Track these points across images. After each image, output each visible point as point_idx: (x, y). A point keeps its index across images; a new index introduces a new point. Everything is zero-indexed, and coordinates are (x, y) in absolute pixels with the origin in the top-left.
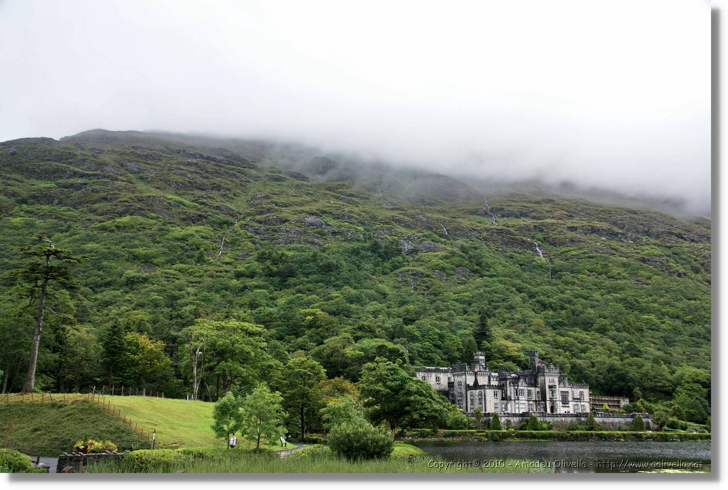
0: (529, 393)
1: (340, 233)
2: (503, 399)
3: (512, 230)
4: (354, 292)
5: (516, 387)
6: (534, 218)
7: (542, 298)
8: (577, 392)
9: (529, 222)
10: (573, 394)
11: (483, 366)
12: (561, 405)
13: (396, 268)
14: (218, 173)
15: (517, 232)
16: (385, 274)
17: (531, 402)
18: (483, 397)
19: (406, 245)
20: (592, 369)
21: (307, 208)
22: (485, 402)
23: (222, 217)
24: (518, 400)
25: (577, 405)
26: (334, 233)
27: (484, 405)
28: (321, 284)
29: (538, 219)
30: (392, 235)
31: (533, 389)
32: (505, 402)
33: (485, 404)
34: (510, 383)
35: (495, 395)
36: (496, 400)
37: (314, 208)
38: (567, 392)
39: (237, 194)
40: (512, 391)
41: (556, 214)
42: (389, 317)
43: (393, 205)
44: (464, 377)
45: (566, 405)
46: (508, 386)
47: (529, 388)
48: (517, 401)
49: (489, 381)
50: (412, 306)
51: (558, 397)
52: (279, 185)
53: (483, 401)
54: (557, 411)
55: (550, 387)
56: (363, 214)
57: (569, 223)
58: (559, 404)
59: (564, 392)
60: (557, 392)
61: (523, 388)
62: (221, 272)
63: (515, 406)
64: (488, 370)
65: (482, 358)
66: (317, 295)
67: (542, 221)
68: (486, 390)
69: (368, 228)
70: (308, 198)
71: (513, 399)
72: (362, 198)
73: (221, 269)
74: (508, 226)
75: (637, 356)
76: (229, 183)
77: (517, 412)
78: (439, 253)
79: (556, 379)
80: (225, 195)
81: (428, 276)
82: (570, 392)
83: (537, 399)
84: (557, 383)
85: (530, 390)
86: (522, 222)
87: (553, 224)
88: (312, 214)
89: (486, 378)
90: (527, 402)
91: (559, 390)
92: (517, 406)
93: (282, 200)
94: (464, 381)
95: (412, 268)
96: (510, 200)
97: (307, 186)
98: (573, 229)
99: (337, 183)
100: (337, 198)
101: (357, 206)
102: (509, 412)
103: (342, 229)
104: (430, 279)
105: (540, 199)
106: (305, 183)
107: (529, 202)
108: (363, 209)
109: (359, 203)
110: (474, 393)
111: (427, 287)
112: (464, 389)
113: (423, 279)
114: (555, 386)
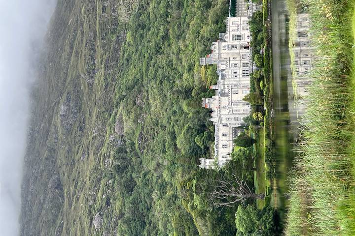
0: (234, 65)
1: (108, 199)
3: (105, 57)
8: (233, 27)
9: (98, 43)
10: (235, 30)
11: (213, 101)
12: (243, 40)
13: (136, 154)
15: (107, 53)
16: (141, 162)
18: (237, 102)
25: (243, 27)
26: (108, 204)
29: (97, 35)
30: (110, 156)
31: (231, 63)
34: (226, 81)
36: (240, 92)
37: (86, 220)
38: (233, 35)
40: (233, 80)
44: (222, 116)
46: (228, 83)
48: (241, 76)
49: (225, 96)
51: (237, 42)
56: (92, 178)
57: (99, 11)
58: (242, 42)
59: (233, 38)
60: (233, 43)
64: (217, 97)
65: (207, 100)
67: (98, 32)
68: (233, 100)
69: (103, 175)
70: (78, 225)
74: (102, 60)
78: (124, 119)
81: (143, 128)
82: (233, 33)
84: (226, 44)
86: (99, 51)
87: (100, 24)
88: (91, 222)
90: (241, 68)
91: (231, 42)
95: (136, 140)
96: (81, 56)
97: (67, 224)
98: (104, 9)
99: (66, 199)
100: (78, 199)
101: (85, 183)
102: (249, 82)
103: (104, 197)
104: (145, 127)
105: (79, 32)
106: (64, 226)
107: (82, 40)
108: (88, 178)
109: (83, 181)
110: (235, 109)
111: (151, 129)
112: (233, 117)
113: (145, 132)
114: (229, 45)
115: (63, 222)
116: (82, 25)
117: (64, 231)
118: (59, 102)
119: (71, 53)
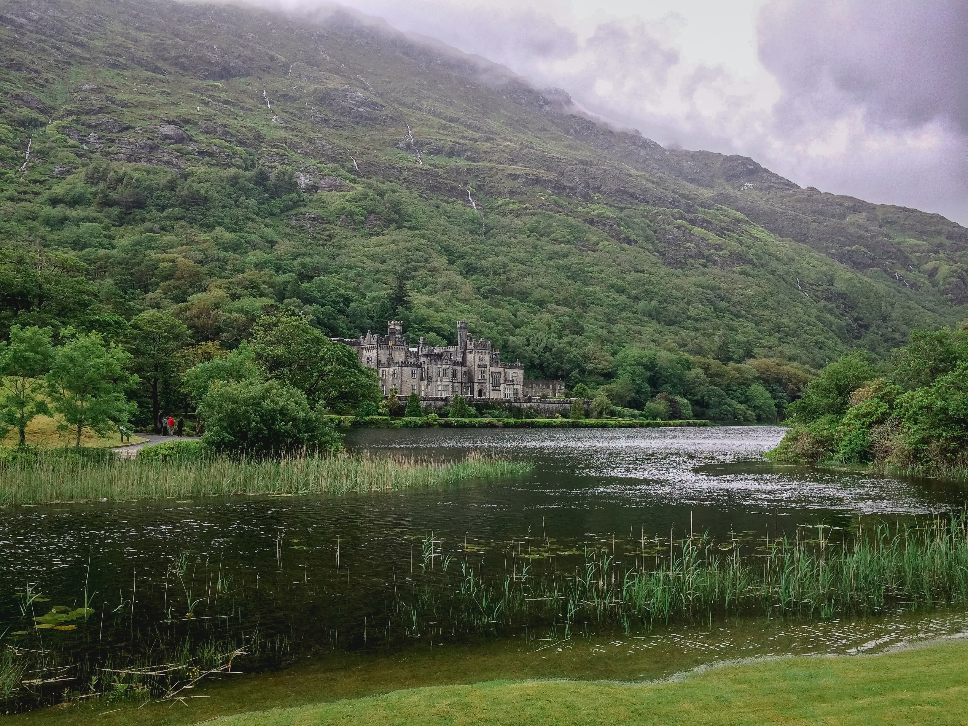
0: (454, 373)
1: (210, 154)
2: (422, 379)
3: (440, 171)
4: (229, 236)
5: (439, 366)
6: (468, 159)
7: (472, 260)
8: (510, 372)
9: (462, 163)
10: (505, 376)
11: (399, 339)
12: (491, 388)
13: (287, 208)
14: (19, 44)
15: (447, 175)
16: (274, 215)
17: (456, 385)
18: (399, 376)
19: (303, 178)
20: (526, 347)
21: (161, 113)
23: (25, 112)
24: (441, 381)
25: (510, 388)
26: (201, 153)
27: (398, 387)
28: (182, 223)
29: (474, 161)
30: (284, 164)
31: (459, 368)
32: (425, 383)
33: (401, 385)
34: (432, 360)
35: (413, 374)
36: (414, 381)
37: (172, 113)
38: (499, 373)
39: (51, 81)
40: (434, 370)
41: (496, 156)
42: (278, 272)
43: (286, 123)
44: (375, 351)
45: (497, 388)
46: (430, 364)
47: (454, 367)
48: (439, 383)
49: (406, 357)
50: (308, 259)
51: (488, 377)
52: (118, 74)
53: (399, 382)
54: (485, 395)
55: (479, 366)
56: (244, 130)
57: (511, 169)
58: (489, 386)
59: (495, 373)
60: (487, 373)
61: (448, 367)
62: (25, 193)
63: (437, 388)
64: (405, 344)
65: (399, 328)
66: (176, 236)
67: (479, 164)
68: (403, 369)
69: (250, 150)
70: (161, 99)
71: (434, 379)
72: (242, 108)
73: (25, 189)
74: (436, 167)
75: (578, 333)
76: (36, 60)
77: (439, 396)
78: (346, 193)
79: (487, 357)
80: (30, 79)
81: (330, 222)
82: (503, 373)
83: (463, 381)
84: (488, 363)
85: (456, 370)
86: (452, 163)
87: (491, 169)
88: (169, 122)
89: (403, 354)
90: (451, 384)
91: (490, 370)
92: (439, 388)
93: (122, 96)
94: (375, 356)
95: (311, 210)
96: (440, 133)
97: (161, 81)
98: (514, 177)
99: (205, 83)
100: (206, 104)
101: (235, 119)
102: (430, 395)
103: (214, 148)
104: (333, 226)
105: (477, 135)
106: (158, 76)
107: (464, 138)
108: (243, 123)
109: (237, 115)
110: (387, 372)
111: (329, 236)
112: (374, 367)
113: (324, 226)
114: (485, 366)
115: (164, 74)
116: (488, 139)
117: (150, 74)
118: (366, 89)
119: (445, 118)
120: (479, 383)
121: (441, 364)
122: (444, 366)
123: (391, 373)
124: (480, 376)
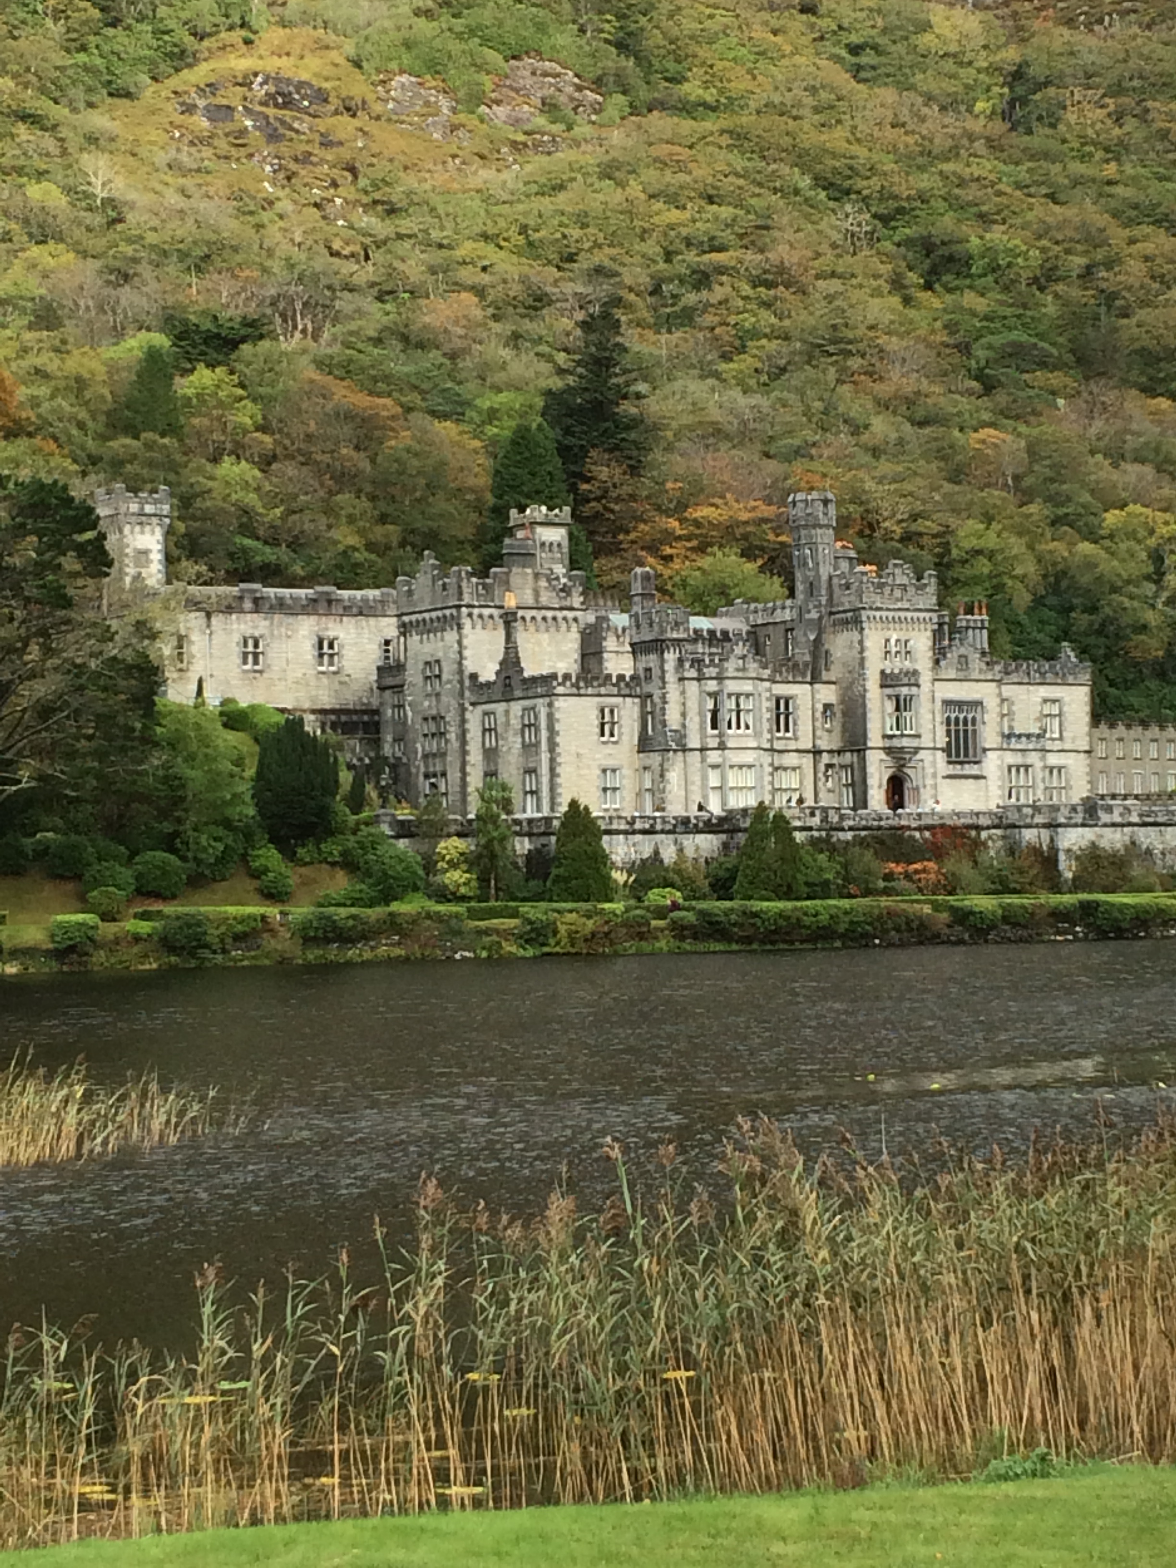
0: (782, 713)
2: (644, 745)
5: (712, 686)
8: (1027, 701)
10: (1005, 715)
11: (551, 578)
12: (943, 768)
13: (178, 61)
16: (121, 94)
17: (791, 760)
18: (544, 734)
22: (552, 760)
24: (722, 747)
25: (1027, 767)
27: (545, 780)
31: (800, 692)
32: (655, 759)
33: (552, 770)
34: (681, 661)
35: (608, 725)
36: (610, 749)
38: (977, 706)
40: (693, 705)
44: (451, 636)
45: (969, 769)
46: (671, 677)
47: (781, 691)
48: (714, 757)
49: (585, 653)
51: (930, 728)
53: (545, 757)
54: (918, 802)
55: (887, 680)
58: (933, 763)
59: (960, 704)
60: (925, 708)
61: (747, 687)
63: (704, 778)
64: (577, 600)
65: (556, 535)
68: (559, 703)
71: (694, 742)
77: (716, 808)
79: (923, 641)
81: (352, 109)
82: (991, 703)
83: (823, 744)
84: (923, 661)
85: (787, 701)
89: (570, 641)
90: (766, 758)
91: (934, 694)
92: (714, 779)
94: (453, 656)
95: (270, 65)
102: (675, 809)
104: (364, 122)
110: (501, 719)
111: (350, 168)
112: (449, 702)
114: (912, 678)
120: (889, 751)
121: (720, 678)
122: (731, 686)
123: (515, 723)
124: (890, 722)
